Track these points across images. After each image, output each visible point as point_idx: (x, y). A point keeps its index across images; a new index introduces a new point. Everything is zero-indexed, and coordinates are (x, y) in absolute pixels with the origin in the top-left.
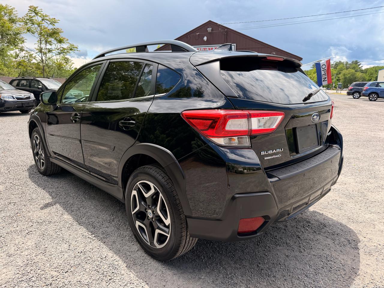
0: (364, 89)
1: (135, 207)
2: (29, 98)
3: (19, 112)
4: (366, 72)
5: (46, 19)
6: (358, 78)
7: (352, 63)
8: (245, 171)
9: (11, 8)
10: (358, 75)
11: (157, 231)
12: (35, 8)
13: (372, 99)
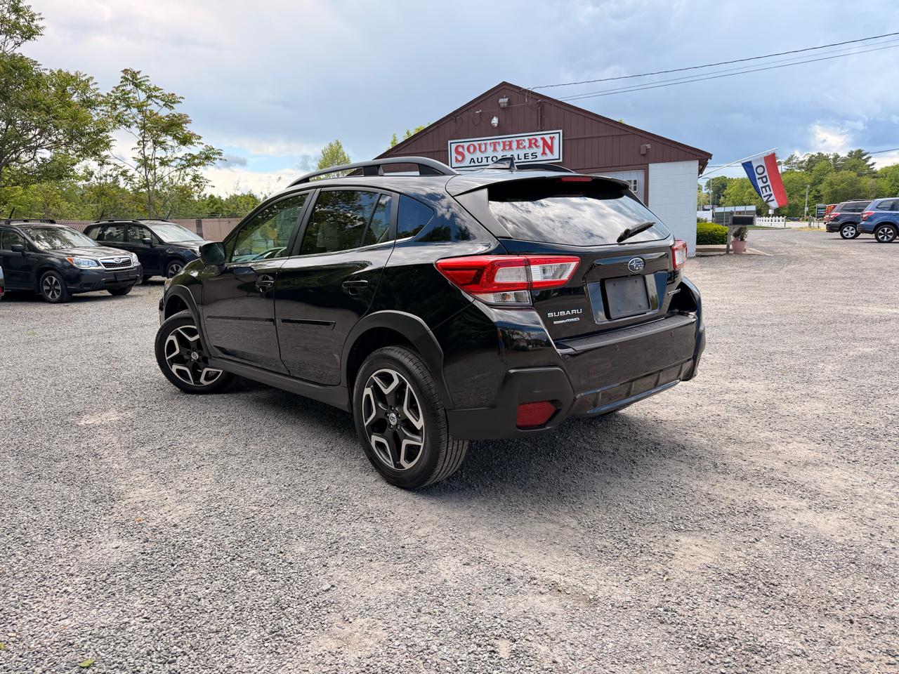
0: (864, 216)
1: (369, 413)
2: (128, 262)
3: (106, 293)
4: (884, 175)
5: (156, 97)
6: (864, 191)
7: (849, 156)
8: (530, 346)
9: (87, 77)
10: (865, 184)
11: (405, 442)
12: (134, 75)
13: (883, 238)
